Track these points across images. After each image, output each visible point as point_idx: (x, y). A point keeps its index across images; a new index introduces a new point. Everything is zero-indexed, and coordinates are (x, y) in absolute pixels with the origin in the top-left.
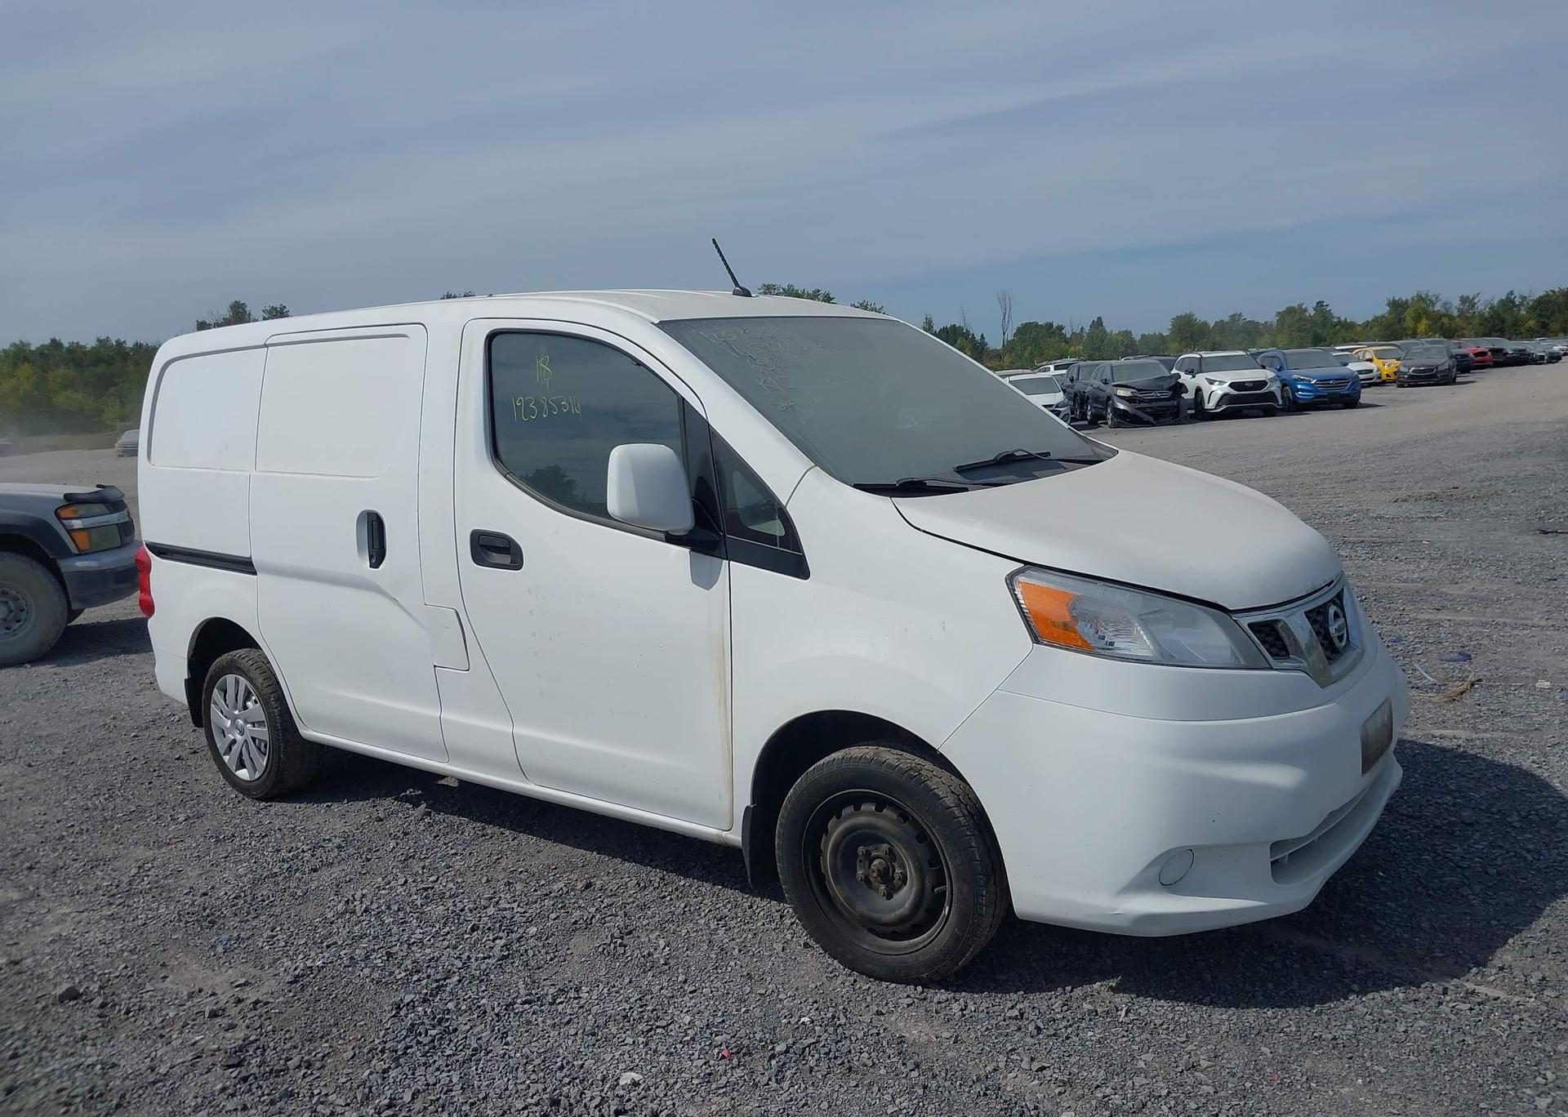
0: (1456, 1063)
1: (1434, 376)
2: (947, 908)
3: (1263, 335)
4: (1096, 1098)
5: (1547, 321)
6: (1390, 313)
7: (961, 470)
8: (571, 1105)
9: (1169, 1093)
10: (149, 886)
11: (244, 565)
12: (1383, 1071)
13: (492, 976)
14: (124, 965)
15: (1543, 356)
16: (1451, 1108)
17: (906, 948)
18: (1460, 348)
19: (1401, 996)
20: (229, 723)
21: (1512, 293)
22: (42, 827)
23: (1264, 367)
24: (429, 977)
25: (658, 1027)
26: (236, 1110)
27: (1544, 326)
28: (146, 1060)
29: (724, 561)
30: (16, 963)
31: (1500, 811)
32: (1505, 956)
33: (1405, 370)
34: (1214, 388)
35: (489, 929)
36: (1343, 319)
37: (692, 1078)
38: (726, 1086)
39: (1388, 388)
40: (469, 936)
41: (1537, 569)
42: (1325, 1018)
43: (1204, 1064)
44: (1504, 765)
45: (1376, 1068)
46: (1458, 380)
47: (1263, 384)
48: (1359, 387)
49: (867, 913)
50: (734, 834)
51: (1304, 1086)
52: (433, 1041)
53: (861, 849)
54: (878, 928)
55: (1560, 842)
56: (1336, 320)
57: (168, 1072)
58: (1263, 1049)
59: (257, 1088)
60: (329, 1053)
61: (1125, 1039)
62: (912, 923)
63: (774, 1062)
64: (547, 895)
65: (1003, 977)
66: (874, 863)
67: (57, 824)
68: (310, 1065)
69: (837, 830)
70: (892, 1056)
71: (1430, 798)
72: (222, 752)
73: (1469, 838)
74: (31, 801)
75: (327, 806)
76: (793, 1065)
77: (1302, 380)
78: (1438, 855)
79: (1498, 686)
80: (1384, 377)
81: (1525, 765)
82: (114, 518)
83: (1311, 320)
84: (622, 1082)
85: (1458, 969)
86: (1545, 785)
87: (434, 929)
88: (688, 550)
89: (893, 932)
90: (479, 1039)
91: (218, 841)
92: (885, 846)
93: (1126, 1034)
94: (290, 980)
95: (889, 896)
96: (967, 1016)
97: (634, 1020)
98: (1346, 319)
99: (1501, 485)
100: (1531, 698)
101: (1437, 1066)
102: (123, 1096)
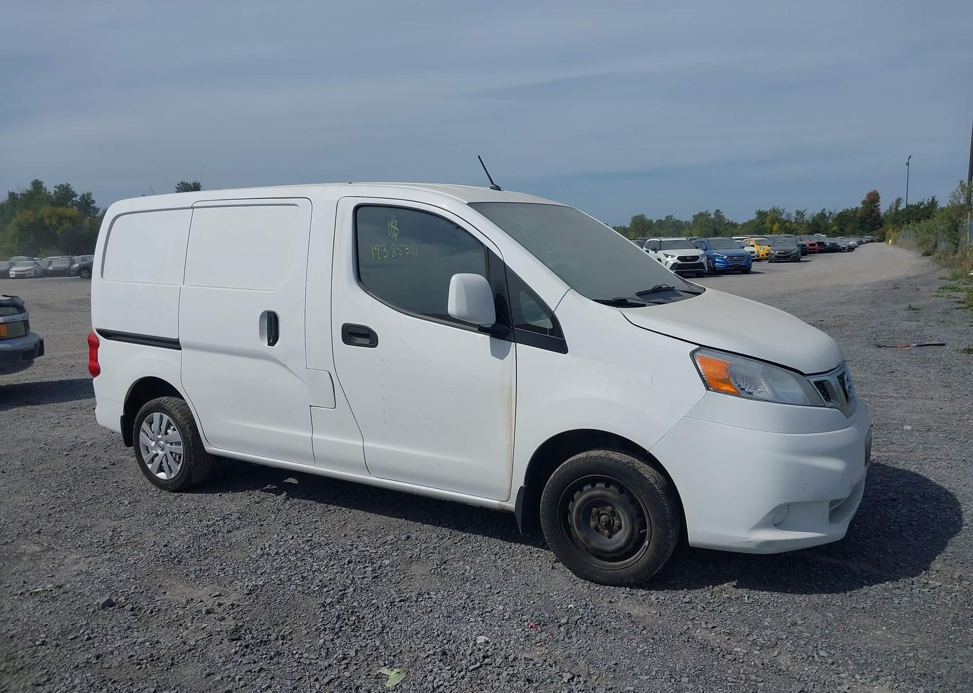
0: (930, 617)
1: (789, 256)
2: (647, 542)
3: (684, 229)
4: (749, 641)
5: (843, 227)
6: (757, 218)
7: (639, 294)
8: (453, 654)
9: (787, 637)
10: (125, 542)
11: (174, 344)
12: (894, 623)
13: (372, 588)
14: (135, 586)
15: (845, 248)
16: (936, 639)
17: (621, 566)
18: (802, 241)
19: (891, 586)
20: (153, 444)
21: (824, 210)
22: (32, 509)
23: (697, 248)
24: (333, 589)
25: (486, 612)
26: (250, 663)
27: (842, 230)
28: (177, 638)
29: (513, 343)
30: (61, 587)
31: (908, 493)
32: (936, 565)
33: (773, 252)
34: (669, 259)
35: (359, 562)
36: (730, 221)
37: (519, 638)
38: (540, 642)
39: (764, 262)
40: (347, 566)
41: (882, 366)
42: (855, 598)
43: (800, 622)
44: (901, 469)
45: (890, 621)
46: (801, 259)
47: (696, 258)
48: (751, 261)
49: (597, 546)
50: (510, 503)
51: (857, 631)
52: (355, 623)
53: (594, 510)
54: (601, 555)
55: (945, 508)
56: (726, 221)
57: (196, 644)
58: (828, 614)
59: (256, 651)
60: (292, 631)
61: (752, 611)
62: (625, 551)
63: (562, 629)
64: (385, 543)
65: (672, 582)
66: (602, 517)
67: (43, 507)
68: (284, 638)
69: (580, 499)
70: (628, 624)
71: (869, 487)
72: (146, 462)
73: (896, 507)
74: (16, 493)
75: (220, 495)
76: (573, 630)
77: (719, 256)
78: (883, 516)
79: (883, 429)
80: (761, 256)
81: (912, 470)
82: (19, 317)
83: (713, 221)
84: (478, 642)
85: (915, 572)
86: (926, 480)
87: (324, 564)
88: (489, 337)
89: (612, 557)
90: (382, 621)
91: (157, 516)
92: (609, 508)
93: (752, 609)
94: (247, 592)
95: (610, 537)
96: (661, 602)
97: (470, 609)
98: (732, 221)
99: (845, 320)
100: (903, 435)
101: (921, 619)
102: (173, 659)
